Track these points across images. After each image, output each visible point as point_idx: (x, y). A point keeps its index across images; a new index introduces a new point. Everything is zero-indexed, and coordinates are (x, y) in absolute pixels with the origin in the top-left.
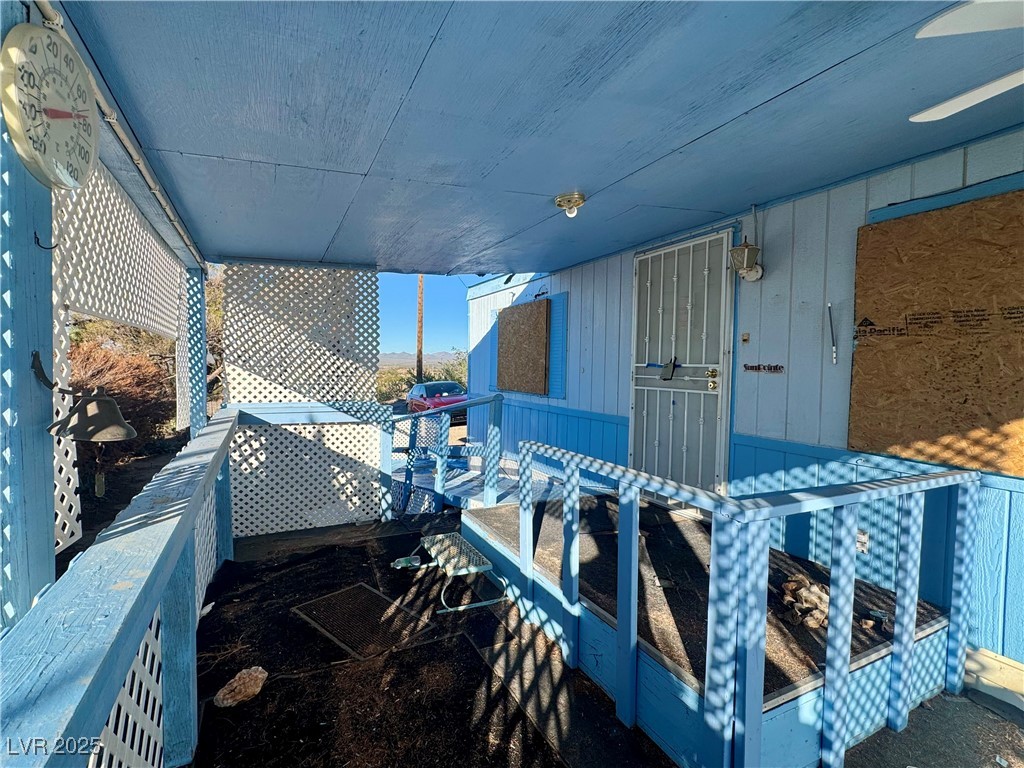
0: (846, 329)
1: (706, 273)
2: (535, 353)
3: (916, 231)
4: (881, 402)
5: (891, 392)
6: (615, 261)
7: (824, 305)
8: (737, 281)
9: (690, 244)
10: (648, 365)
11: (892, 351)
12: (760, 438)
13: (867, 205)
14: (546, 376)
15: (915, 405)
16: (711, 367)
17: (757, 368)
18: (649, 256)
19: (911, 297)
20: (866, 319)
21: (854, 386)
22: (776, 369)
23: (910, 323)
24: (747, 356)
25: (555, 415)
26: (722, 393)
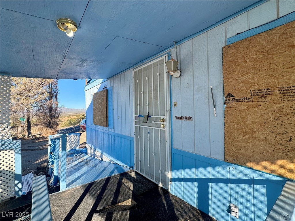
0: (220, 99)
1: (158, 75)
2: (103, 111)
3: (253, 45)
4: (240, 138)
5: (245, 132)
6: (127, 73)
7: (209, 87)
8: (170, 77)
9: (152, 63)
10: (139, 116)
11: (245, 110)
13: (226, 36)
14: (107, 120)
15: (260, 140)
16: (162, 117)
17: (181, 118)
18: (138, 69)
19: (253, 81)
20: (229, 94)
21: (226, 128)
22: (189, 118)
23: (254, 95)
24: (177, 112)
25: (111, 135)
26: (167, 129)
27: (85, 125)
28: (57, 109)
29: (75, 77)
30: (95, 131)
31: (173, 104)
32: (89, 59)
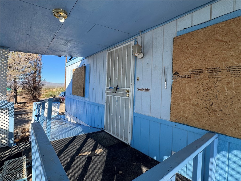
0: (170, 76)
1: (126, 56)
2: (81, 83)
3: (193, 38)
4: (181, 104)
5: (185, 100)
6: (102, 53)
7: (163, 66)
8: (135, 58)
9: (122, 46)
10: (110, 88)
11: (185, 84)
12: (142, 115)
13: (176, 30)
14: (84, 91)
15: (193, 105)
16: (128, 89)
17: (141, 90)
18: (111, 51)
19: (192, 63)
20: (176, 72)
21: (172, 97)
22: (147, 90)
23: (192, 73)
24: (139, 85)
25: (86, 104)
26: (131, 98)
27: (64, 96)
28: (40, 82)
29: (60, 54)
30: (73, 100)
31: (136, 79)
32: (73, 40)
